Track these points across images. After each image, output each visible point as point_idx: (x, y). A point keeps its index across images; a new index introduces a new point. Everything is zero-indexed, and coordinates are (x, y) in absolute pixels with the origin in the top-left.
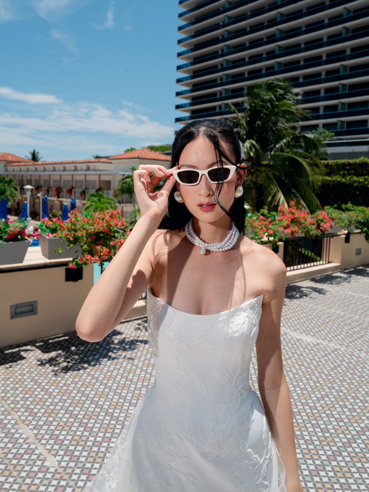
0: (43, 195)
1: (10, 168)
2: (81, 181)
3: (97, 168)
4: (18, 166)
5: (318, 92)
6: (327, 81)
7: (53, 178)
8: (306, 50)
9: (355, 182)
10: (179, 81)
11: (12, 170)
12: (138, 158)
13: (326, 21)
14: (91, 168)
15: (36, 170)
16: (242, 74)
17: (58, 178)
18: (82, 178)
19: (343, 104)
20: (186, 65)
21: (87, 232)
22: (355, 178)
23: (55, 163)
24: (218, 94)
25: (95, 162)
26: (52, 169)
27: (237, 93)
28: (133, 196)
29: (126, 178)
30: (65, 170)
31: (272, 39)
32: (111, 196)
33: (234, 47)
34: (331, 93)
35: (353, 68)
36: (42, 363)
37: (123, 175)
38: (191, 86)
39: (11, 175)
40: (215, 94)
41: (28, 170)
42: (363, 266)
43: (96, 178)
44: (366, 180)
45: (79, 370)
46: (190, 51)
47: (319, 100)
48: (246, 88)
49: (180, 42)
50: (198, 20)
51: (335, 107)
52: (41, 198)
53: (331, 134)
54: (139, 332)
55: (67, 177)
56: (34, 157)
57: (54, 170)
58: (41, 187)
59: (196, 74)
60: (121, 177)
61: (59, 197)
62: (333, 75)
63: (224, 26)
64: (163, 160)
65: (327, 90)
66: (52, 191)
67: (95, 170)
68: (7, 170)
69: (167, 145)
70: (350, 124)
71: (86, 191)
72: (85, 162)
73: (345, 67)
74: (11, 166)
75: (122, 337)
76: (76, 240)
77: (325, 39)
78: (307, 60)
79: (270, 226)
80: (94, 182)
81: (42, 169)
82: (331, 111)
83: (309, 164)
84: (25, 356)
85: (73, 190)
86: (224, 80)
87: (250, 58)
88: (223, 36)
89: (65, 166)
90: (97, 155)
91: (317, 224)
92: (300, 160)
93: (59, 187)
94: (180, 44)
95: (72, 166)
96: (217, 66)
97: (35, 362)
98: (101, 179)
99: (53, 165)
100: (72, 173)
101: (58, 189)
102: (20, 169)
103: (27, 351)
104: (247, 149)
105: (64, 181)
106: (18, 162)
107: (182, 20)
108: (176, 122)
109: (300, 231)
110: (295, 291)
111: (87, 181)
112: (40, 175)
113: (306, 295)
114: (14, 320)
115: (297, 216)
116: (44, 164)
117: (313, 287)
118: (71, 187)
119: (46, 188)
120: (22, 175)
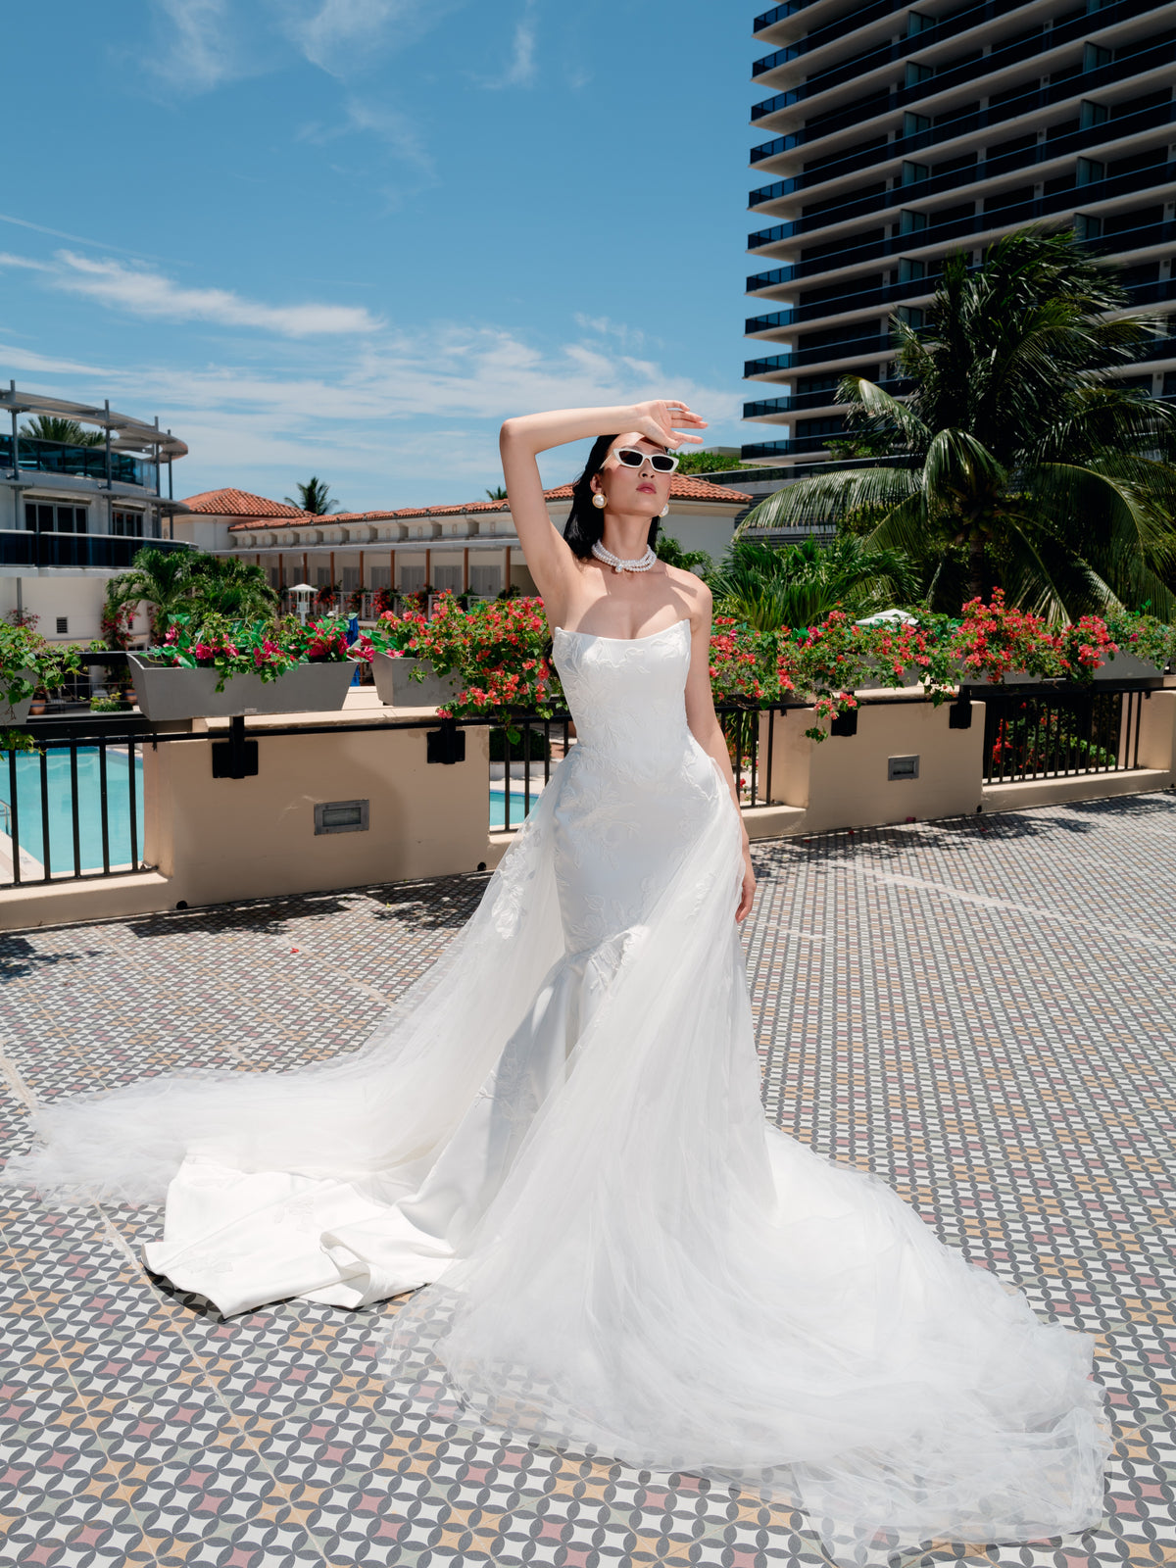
1: (244, 536)
2: (455, 570)
3: (499, 529)
4: (266, 527)
7: (370, 562)
10: (755, 241)
11: (249, 541)
14: (482, 529)
15: (320, 540)
16: (966, 208)
17: (384, 562)
18: (458, 560)
20: (782, 188)
21: (473, 640)
23: (376, 518)
24: (887, 277)
25: (496, 510)
26: (366, 534)
30: (404, 537)
31: (1068, 80)
33: (940, 118)
36: (382, 916)
38: (798, 253)
39: (248, 556)
40: (874, 278)
41: (296, 541)
43: (498, 559)
48: (978, 254)
49: (758, 112)
55: (411, 558)
56: (313, 499)
57: (374, 537)
58: (337, 589)
59: (812, 215)
63: (907, 48)
64: (701, 499)
66: (368, 602)
67: (495, 536)
68: (235, 543)
69: (721, 449)
71: (469, 598)
72: (464, 512)
74: (247, 529)
76: (451, 655)
80: (493, 570)
81: (339, 536)
83: (1137, 495)
84: (347, 906)
85: (430, 596)
86: (905, 232)
87: (991, 152)
88: (901, 85)
89: (407, 525)
90: (499, 491)
91: (1068, 647)
92: (1113, 484)
93: (389, 587)
94: (758, 121)
95: (426, 526)
96: (882, 186)
97: (369, 914)
98: (512, 563)
99: (369, 523)
100: (428, 544)
101: (385, 594)
102: (275, 538)
103: (350, 900)
104: (937, 457)
105: (404, 570)
106: (267, 516)
107: (766, 38)
108: (747, 375)
109: (1014, 662)
110: (1007, 825)
111: (472, 568)
112: (332, 554)
113: (1034, 833)
114: (322, 837)
115: (1007, 625)
116: (344, 521)
117: (1063, 820)
118: (425, 589)
119: (351, 593)
120: (281, 556)
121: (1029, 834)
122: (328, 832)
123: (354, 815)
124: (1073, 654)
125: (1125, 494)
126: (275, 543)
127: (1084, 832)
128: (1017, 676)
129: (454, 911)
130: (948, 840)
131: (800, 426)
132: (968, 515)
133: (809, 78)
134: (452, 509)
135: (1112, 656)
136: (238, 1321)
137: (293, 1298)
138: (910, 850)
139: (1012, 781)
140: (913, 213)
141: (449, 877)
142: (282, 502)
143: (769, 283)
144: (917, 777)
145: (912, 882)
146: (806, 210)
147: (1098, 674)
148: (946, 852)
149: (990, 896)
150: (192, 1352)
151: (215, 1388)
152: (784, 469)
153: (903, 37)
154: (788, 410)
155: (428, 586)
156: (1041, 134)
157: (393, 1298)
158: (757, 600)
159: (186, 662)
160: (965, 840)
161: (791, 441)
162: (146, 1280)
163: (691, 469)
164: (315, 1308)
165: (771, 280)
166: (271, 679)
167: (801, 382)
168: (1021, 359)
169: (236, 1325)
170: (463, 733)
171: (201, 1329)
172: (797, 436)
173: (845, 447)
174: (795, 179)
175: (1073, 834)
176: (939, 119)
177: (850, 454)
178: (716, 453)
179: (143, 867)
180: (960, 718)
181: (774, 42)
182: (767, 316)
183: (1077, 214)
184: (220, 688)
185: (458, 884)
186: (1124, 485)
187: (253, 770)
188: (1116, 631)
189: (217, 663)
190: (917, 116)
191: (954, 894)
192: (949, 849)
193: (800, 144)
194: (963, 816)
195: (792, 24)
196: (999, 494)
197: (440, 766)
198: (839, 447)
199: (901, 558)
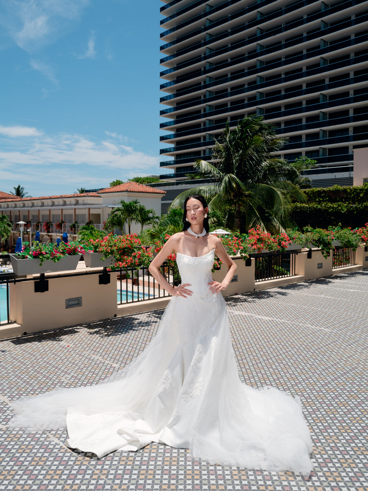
0: (33, 231)
2: (71, 215)
3: (85, 202)
4: (5, 202)
5: (299, 120)
6: (308, 110)
7: (42, 213)
8: (286, 80)
9: (330, 207)
10: (162, 113)
12: (127, 191)
13: (305, 52)
14: (80, 202)
15: (24, 206)
16: (225, 105)
17: (47, 213)
18: (72, 212)
19: (324, 131)
20: (170, 97)
21: (118, 247)
22: (330, 204)
23: (43, 199)
24: (202, 125)
25: (82, 196)
26: (40, 204)
27: (220, 123)
28: (123, 228)
29: (117, 210)
30: (53, 205)
31: (253, 70)
32: (101, 229)
34: (313, 122)
35: (333, 97)
36: (91, 333)
37: (113, 208)
38: (175, 117)
40: (199, 125)
41: (16, 206)
42: (324, 277)
43: (86, 212)
44: (339, 206)
45: (116, 335)
46: (173, 83)
47: (301, 128)
49: (162, 74)
50: (180, 52)
51: (316, 135)
52: (31, 233)
53: (313, 162)
54: (150, 318)
55: (56, 211)
56: (19, 192)
57: (43, 205)
58: (30, 222)
59: (180, 105)
60: (111, 210)
61: (48, 232)
62: (313, 104)
63: (206, 58)
64: (151, 193)
65: (308, 119)
66: (41, 226)
67: (84, 204)
69: (153, 176)
70: (331, 151)
71: (76, 225)
72: (73, 197)
73: (324, 95)
75: (140, 321)
76: (112, 252)
77: (304, 70)
78: (287, 89)
79: (241, 244)
80: (84, 215)
81: (31, 205)
82: (313, 139)
83: (283, 194)
84: (78, 330)
85: (63, 224)
86: (207, 111)
87: (232, 89)
88: (205, 68)
89: (54, 201)
90: (82, 189)
91: (278, 242)
92: (276, 190)
93: (48, 221)
94: (162, 77)
95: (61, 201)
96: (200, 97)
97: (86, 333)
98: (91, 213)
99: (41, 200)
100: (62, 207)
101: (47, 223)
102: (8, 205)
103: (78, 329)
104: (225, 183)
105: (53, 216)
106: (5, 198)
107: (164, 52)
108: (161, 153)
109: (265, 247)
110: (264, 294)
111: (77, 215)
112: (29, 211)
113: (272, 296)
114: (68, 309)
115: (262, 236)
116: (32, 200)
117: (279, 292)
118: (61, 222)
119: (35, 223)
120: (10, 211)
121: (271, 297)
122: (70, 307)
123: (77, 302)
124: (280, 244)
125: (279, 193)
126: (8, 207)
127: (286, 295)
128: (265, 251)
129: (112, 330)
130: (249, 300)
131: (178, 169)
132: (235, 199)
133: (177, 65)
134: (69, 196)
135: (290, 244)
136: (103, 459)
137: (116, 450)
138: (239, 304)
139: (262, 281)
140: (210, 106)
141: (106, 319)
142: (10, 193)
143: (167, 126)
144: (237, 281)
145: (243, 313)
146: (177, 104)
147: (286, 249)
148: (249, 304)
149: (266, 316)
150: (94, 469)
151: (105, 478)
152: (173, 183)
153: (205, 54)
154: (174, 164)
155: (62, 221)
156: (246, 84)
157: (145, 447)
158: (179, 227)
159: (30, 257)
160: (253, 299)
161: (175, 174)
162: (69, 450)
163: (144, 183)
164: (124, 452)
165: (167, 125)
166: (57, 261)
167: (177, 156)
168: (249, 153)
169: (103, 460)
170: (110, 274)
171: (93, 463)
172: (177, 172)
173: (192, 176)
174: (174, 94)
175: (283, 296)
176: (216, 78)
177: (193, 178)
178: (151, 177)
179: (11, 322)
180: (248, 263)
181: (166, 54)
182: (166, 136)
183: (257, 108)
184: (41, 265)
185: (110, 322)
186: (279, 190)
187: (47, 289)
188: (289, 236)
189: (40, 257)
190: (210, 77)
191: (256, 316)
192: (250, 303)
193: (175, 84)
194: (250, 292)
195: (172, 49)
196: (244, 193)
197: (103, 285)
198: (190, 176)
199: (219, 213)
